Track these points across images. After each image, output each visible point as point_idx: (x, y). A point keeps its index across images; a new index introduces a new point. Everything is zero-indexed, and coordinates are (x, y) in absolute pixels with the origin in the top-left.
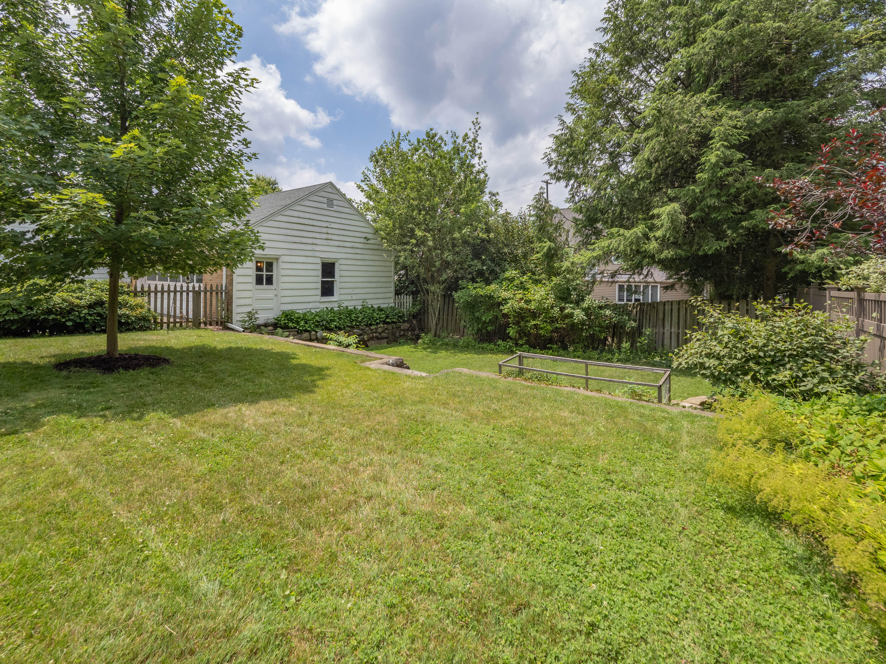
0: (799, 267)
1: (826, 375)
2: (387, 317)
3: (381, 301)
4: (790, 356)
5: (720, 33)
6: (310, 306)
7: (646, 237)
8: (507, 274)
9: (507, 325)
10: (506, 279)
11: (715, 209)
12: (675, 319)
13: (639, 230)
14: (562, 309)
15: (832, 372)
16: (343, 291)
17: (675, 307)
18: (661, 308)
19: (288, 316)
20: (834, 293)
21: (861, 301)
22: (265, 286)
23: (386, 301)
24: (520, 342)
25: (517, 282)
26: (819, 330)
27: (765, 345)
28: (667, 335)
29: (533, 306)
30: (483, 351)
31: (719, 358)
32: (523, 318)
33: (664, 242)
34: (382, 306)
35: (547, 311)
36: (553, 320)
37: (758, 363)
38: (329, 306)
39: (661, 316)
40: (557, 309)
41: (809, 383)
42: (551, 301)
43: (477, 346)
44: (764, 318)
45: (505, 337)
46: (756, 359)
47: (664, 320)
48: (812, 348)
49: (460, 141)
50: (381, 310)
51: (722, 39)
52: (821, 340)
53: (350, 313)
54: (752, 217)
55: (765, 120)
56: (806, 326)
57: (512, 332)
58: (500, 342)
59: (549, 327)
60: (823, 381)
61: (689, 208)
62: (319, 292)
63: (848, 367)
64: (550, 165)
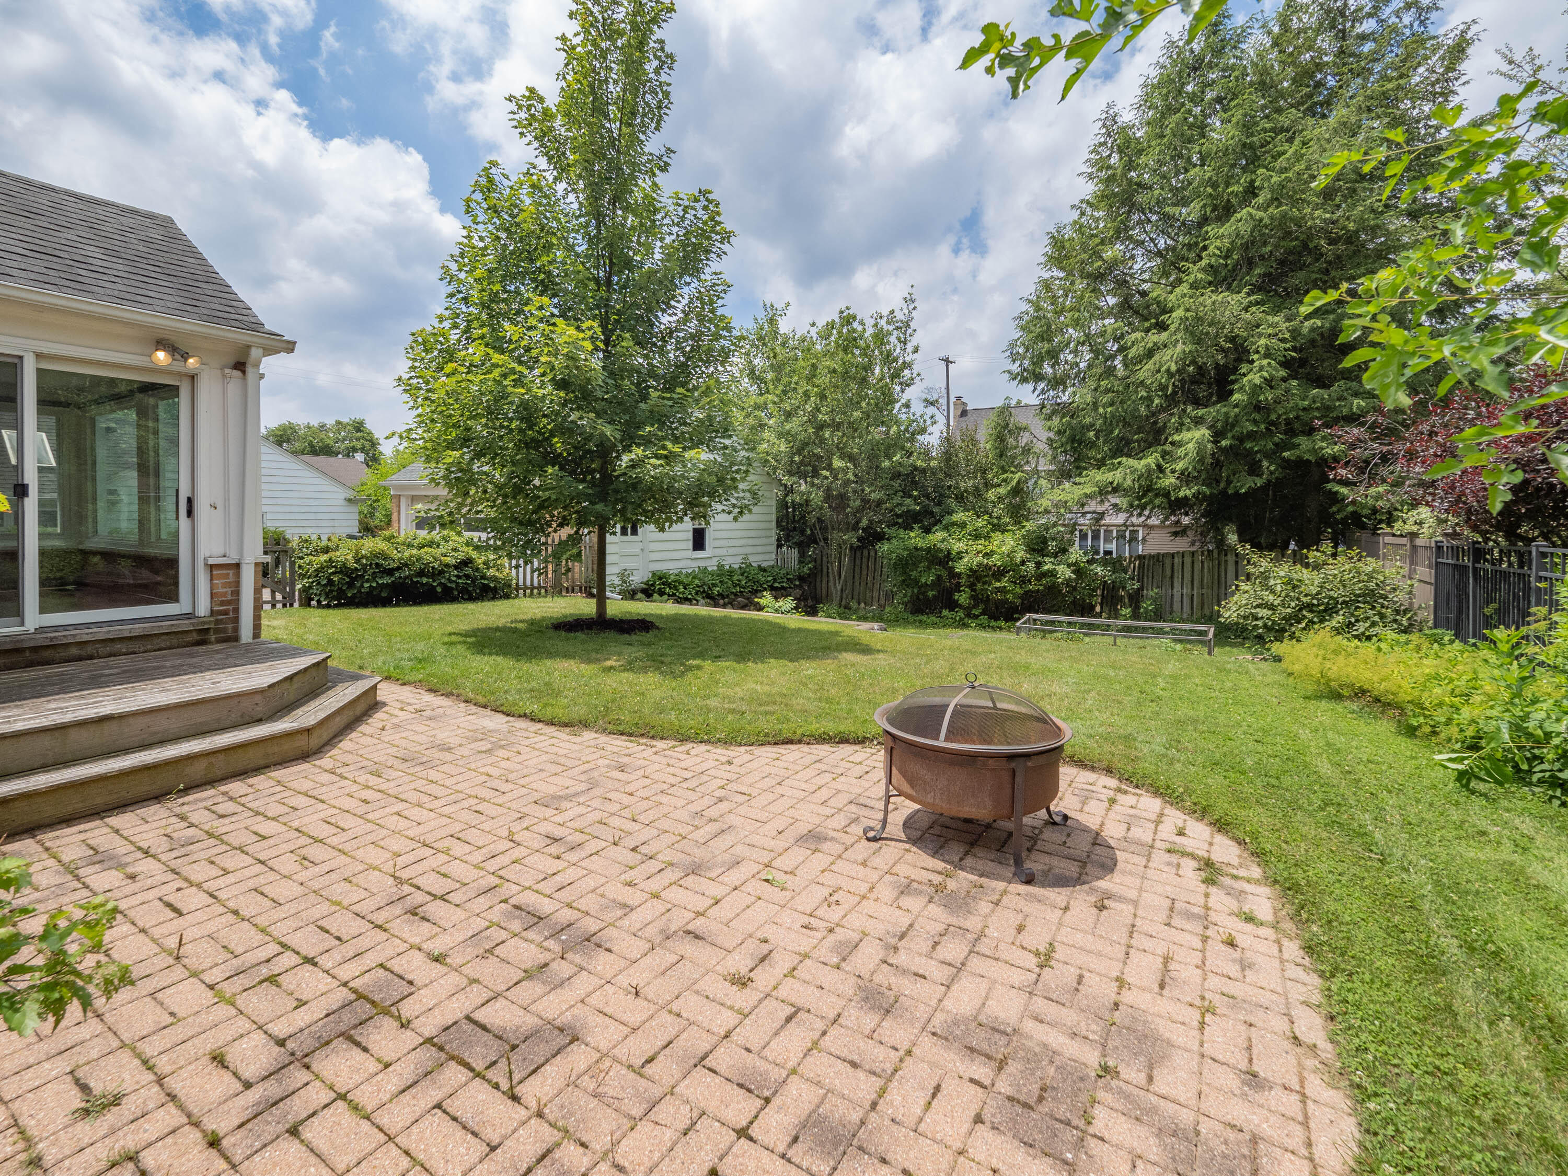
0: (1350, 509)
1: (1376, 618)
2: (775, 580)
3: (760, 557)
4: (1344, 602)
5: (1259, 214)
6: (681, 564)
7: (1160, 469)
8: (956, 517)
9: (957, 588)
10: (954, 524)
11: (1251, 436)
12: (1187, 575)
13: (1151, 460)
14: (1039, 565)
15: (1382, 616)
16: (718, 543)
17: (1188, 560)
18: (1168, 562)
19: (661, 577)
20: (1388, 539)
21: (1414, 548)
22: (630, 537)
23: (767, 557)
24: (974, 612)
25: (970, 528)
26: (1370, 577)
27: (1318, 593)
28: (1177, 598)
29: (995, 560)
30: (922, 625)
31: (1272, 607)
32: (978, 579)
33: (1185, 478)
34: (764, 565)
35: (1015, 568)
36: (1024, 581)
37: (1311, 611)
38: (702, 564)
39: (1168, 572)
40: (1032, 565)
41: (1361, 627)
42: (1020, 554)
43: (911, 618)
44: (1317, 567)
45: (953, 605)
46: (1310, 607)
47: (1172, 577)
48: (1364, 595)
49: (883, 322)
50: (764, 570)
51: (1261, 220)
52: (1372, 585)
53: (731, 573)
54: (1296, 446)
55: (1313, 329)
56: (1358, 573)
57: (963, 598)
58: (945, 612)
59: (1019, 591)
60: (1374, 624)
61: (1218, 435)
62: (690, 545)
63: (1397, 612)
64: (1014, 361)
